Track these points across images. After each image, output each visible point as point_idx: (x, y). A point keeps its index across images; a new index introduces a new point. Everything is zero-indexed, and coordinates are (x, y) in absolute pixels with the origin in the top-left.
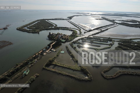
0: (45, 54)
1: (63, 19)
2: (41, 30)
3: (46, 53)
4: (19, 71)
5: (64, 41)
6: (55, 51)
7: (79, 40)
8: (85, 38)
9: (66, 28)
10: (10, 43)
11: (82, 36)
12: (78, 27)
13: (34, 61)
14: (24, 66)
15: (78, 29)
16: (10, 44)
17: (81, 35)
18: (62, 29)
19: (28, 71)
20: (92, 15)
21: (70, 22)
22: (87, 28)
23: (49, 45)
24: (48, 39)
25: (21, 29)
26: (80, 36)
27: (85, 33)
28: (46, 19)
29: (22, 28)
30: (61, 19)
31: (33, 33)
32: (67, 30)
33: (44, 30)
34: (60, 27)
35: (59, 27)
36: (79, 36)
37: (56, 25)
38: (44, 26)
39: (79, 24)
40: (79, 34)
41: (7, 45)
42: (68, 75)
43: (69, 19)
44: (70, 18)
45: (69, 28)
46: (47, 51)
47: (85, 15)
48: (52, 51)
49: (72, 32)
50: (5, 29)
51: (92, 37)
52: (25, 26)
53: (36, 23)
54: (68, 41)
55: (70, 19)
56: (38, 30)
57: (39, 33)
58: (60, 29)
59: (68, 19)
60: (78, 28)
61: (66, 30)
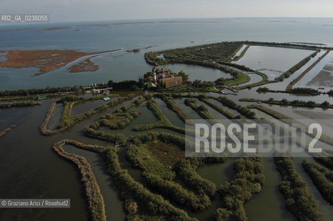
0: (88, 92)
3: (91, 91)
19: (43, 97)
23: (110, 84)
42: (46, 117)
46: (95, 90)
50: (135, 51)
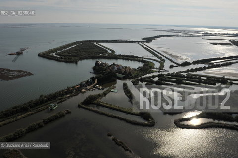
0: (83, 90)
1: (132, 42)
2: (81, 59)
3: (85, 89)
4: (43, 105)
5: (121, 76)
6: (101, 88)
7: (154, 77)
8: (169, 74)
9: (132, 57)
10: (29, 72)
11: (163, 72)
12: (160, 56)
13: (65, 96)
14: (50, 100)
15: (160, 60)
16: (30, 74)
17: (162, 70)
18: (123, 59)
19: (55, 106)
20: (206, 34)
21: (145, 46)
22: (181, 59)
23: (93, 79)
24: (92, 71)
25: (45, 56)
26: (159, 71)
27: (171, 67)
28: (94, 40)
29: (48, 54)
30: (126, 42)
31: (66, 62)
32: (134, 60)
33: (87, 58)
34: (120, 56)
35: (118, 56)
36: (156, 71)
37: (113, 51)
38: (89, 52)
39: (164, 52)
40: (157, 69)
41: (25, 75)
42: (115, 116)
43: (144, 42)
44: (149, 40)
45: (140, 58)
46: (88, 87)
47: (189, 34)
48: (96, 88)
49: (144, 64)
50: (19, 54)
51: (184, 74)
52: (52, 51)
53: (73, 46)
54: (131, 76)
55: (147, 42)
56: (76, 58)
57: (76, 63)
58: (120, 59)
59: (142, 42)
60: (160, 58)
61: (131, 60)
